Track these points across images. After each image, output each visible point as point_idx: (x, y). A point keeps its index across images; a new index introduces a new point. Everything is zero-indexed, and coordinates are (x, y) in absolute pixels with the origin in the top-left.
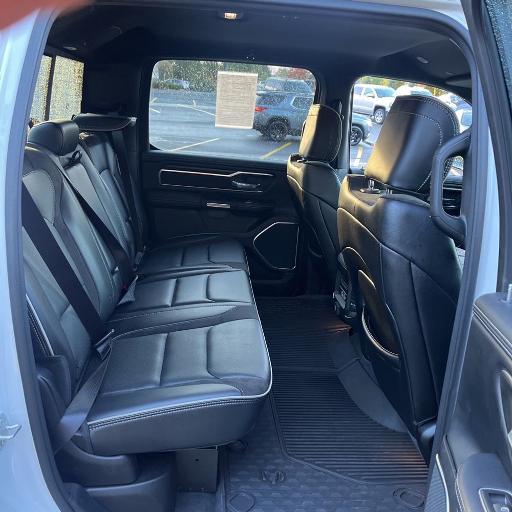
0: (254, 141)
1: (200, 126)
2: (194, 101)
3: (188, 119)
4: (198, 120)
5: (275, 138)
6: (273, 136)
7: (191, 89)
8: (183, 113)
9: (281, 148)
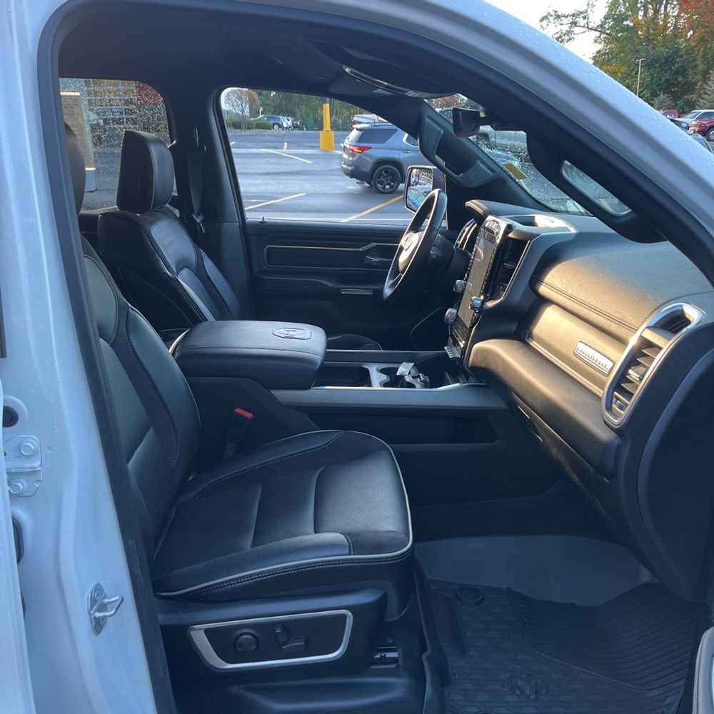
0: (354, 194)
1: (284, 177)
2: (286, 144)
3: (269, 168)
4: (283, 169)
5: (384, 188)
6: (379, 186)
7: (295, 127)
8: (264, 161)
9: (389, 202)
